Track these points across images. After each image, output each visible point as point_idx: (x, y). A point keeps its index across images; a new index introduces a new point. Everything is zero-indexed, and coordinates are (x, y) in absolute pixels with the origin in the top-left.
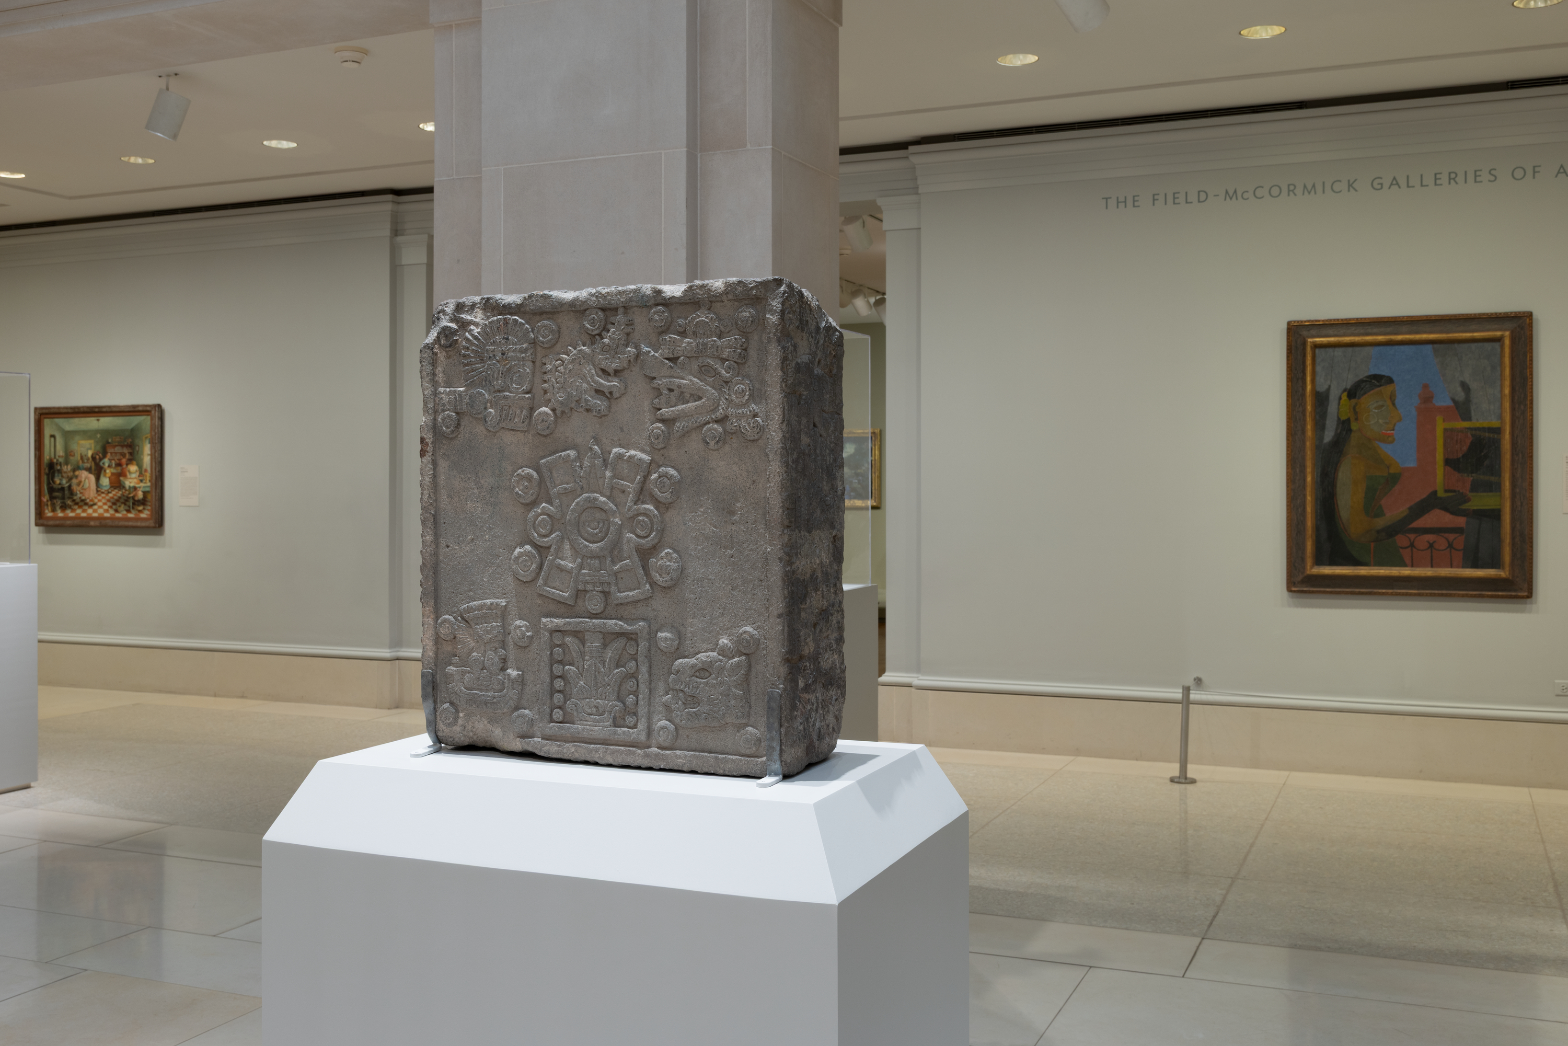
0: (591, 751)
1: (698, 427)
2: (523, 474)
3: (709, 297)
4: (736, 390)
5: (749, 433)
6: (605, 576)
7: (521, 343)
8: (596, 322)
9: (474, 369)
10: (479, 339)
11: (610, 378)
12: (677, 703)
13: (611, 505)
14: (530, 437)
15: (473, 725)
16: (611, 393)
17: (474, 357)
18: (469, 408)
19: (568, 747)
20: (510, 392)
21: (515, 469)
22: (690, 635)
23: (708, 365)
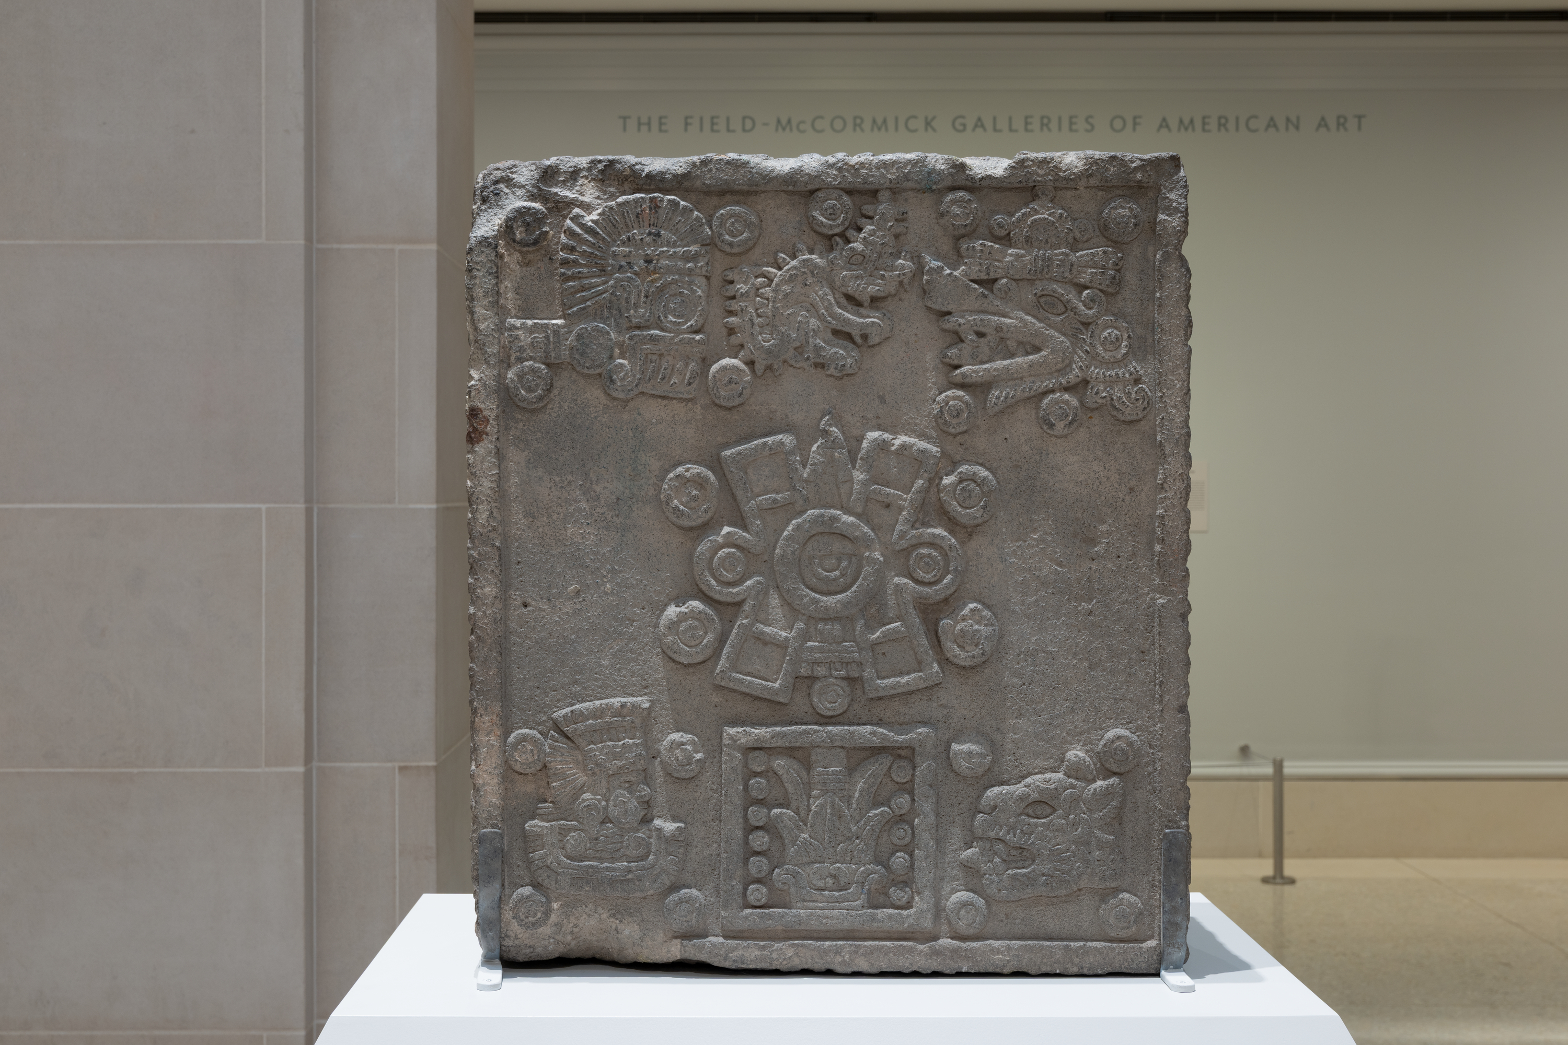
0: (826, 952)
1: (1029, 398)
2: (688, 474)
3: (1055, 180)
4: (1106, 338)
5: (1129, 408)
6: (853, 652)
7: (685, 242)
8: (839, 212)
9: (587, 286)
10: (598, 233)
11: (863, 311)
12: (991, 861)
13: (866, 529)
14: (698, 409)
15: (575, 922)
16: (865, 337)
17: (585, 266)
18: (577, 356)
19: (781, 949)
20: (662, 330)
21: (667, 466)
22: (1010, 746)
23: (1053, 295)
